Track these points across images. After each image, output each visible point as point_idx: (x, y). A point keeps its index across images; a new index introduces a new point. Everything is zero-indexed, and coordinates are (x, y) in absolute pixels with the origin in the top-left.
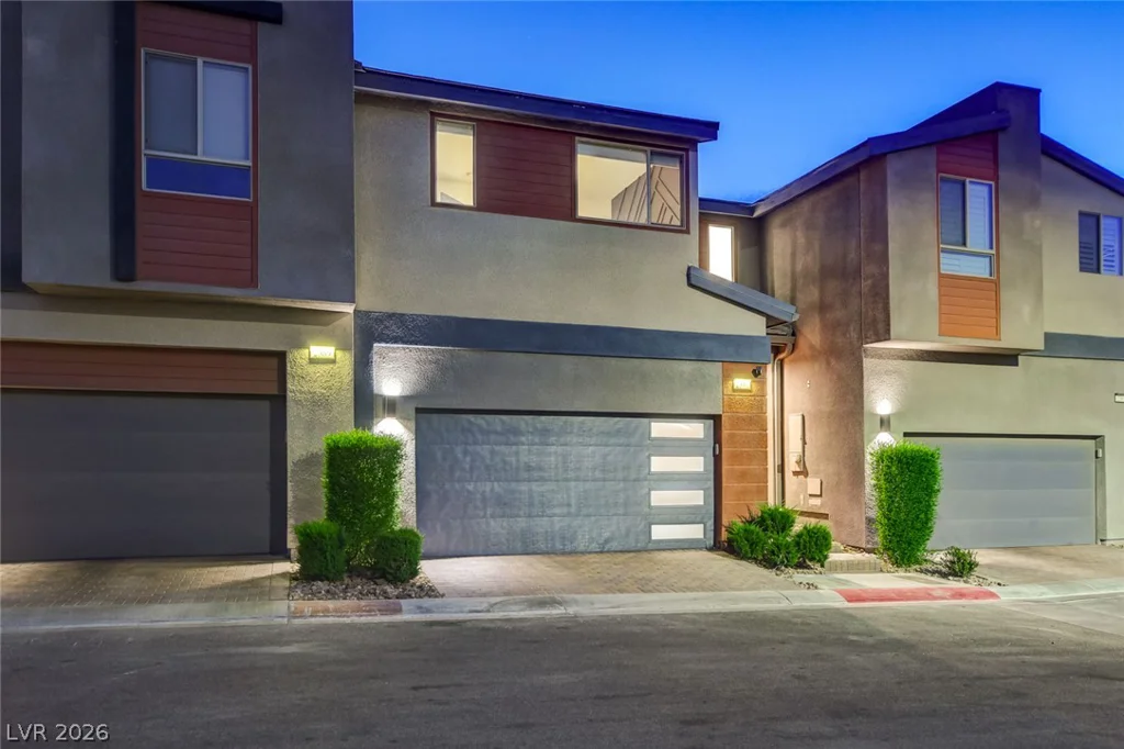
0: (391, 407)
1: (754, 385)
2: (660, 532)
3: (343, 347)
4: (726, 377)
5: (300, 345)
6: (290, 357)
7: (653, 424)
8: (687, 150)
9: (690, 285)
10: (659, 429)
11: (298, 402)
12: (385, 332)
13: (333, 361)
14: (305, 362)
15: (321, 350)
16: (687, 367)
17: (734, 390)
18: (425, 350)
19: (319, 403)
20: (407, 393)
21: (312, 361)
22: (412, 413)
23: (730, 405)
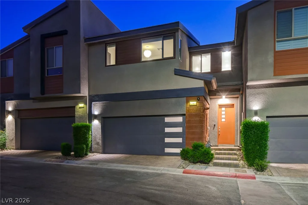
0: (96, 117)
1: (198, 103)
2: (167, 150)
3: (86, 104)
4: (188, 102)
5: (77, 104)
6: (76, 107)
7: (165, 118)
8: (175, 33)
9: (175, 74)
10: (167, 120)
11: (77, 117)
12: (95, 99)
13: (83, 107)
14: (79, 108)
15: (81, 105)
16: (173, 100)
17: (190, 106)
18: (103, 103)
19: (81, 117)
20: (99, 114)
21: (80, 108)
22: (100, 118)
23: (188, 111)
